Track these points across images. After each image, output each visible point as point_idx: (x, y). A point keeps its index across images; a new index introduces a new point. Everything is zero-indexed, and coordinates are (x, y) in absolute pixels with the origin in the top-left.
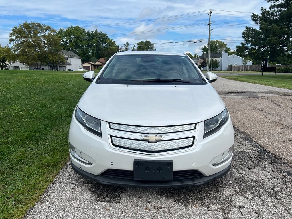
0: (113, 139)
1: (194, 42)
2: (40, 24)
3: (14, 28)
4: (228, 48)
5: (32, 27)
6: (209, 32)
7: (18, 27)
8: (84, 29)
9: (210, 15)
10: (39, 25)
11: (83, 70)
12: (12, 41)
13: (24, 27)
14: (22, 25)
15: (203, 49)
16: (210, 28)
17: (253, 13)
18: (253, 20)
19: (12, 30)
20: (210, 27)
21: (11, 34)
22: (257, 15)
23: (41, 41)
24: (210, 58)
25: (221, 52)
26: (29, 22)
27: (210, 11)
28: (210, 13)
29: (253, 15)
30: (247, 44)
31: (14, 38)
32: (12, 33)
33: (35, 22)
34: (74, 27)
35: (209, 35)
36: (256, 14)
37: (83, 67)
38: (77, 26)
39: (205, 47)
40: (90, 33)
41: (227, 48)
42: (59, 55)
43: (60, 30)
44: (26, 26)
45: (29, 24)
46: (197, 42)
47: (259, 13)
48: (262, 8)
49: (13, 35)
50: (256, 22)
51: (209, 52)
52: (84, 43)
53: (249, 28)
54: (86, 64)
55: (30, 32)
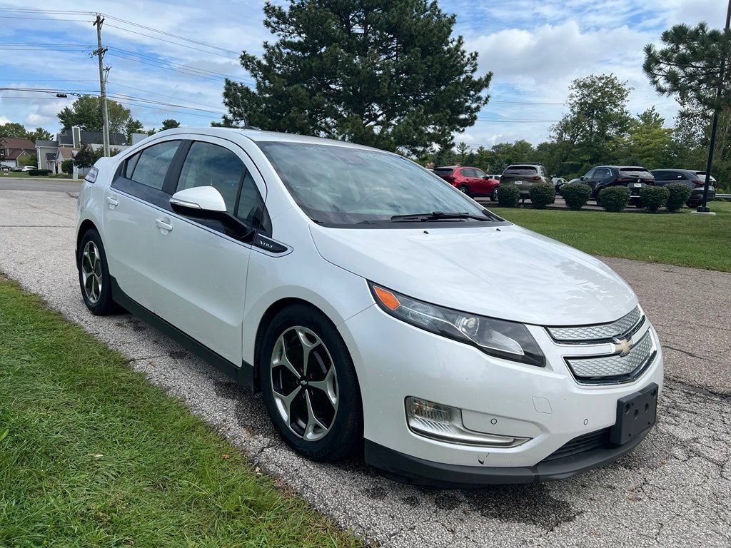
0: (572, 364)
1: (56, 94)
4: (135, 120)
6: (101, 73)
9: (99, 29)
15: (61, 116)
16: (101, 64)
17: (244, 50)
18: (247, 67)
20: (101, 60)
22: (254, 58)
24: (111, 144)
25: (116, 130)
27: (98, 18)
28: (99, 22)
29: (245, 55)
30: (236, 120)
35: (101, 82)
36: (251, 55)
39: (67, 109)
41: (131, 121)
46: (66, 96)
47: (259, 54)
48: (266, 43)
50: (252, 71)
51: (106, 128)
53: (233, 83)
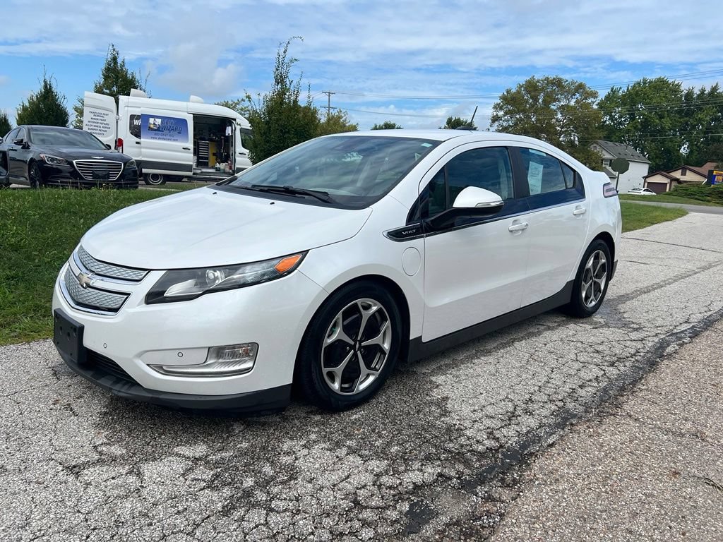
2: (561, 79)
3: (505, 93)
5: (543, 89)
7: (514, 90)
8: (679, 85)
10: (558, 83)
11: (643, 193)
12: (497, 120)
13: (525, 89)
14: (521, 87)
19: (501, 98)
21: (497, 107)
23: (557, 120)
26: (538, 76)
31: (501, 113)
32: (498, 105)
33: (551, 77)
34: (650, 82)
37: (646, 184)
38: (660, 78)
40: (695, 96)
42: (589, 151)
43: (612, 91)
44: (532, 87)
45: (538, 81)
49: (501, 108)
52: (667, 123)
54: (658, 179)
55: (535, 99)
